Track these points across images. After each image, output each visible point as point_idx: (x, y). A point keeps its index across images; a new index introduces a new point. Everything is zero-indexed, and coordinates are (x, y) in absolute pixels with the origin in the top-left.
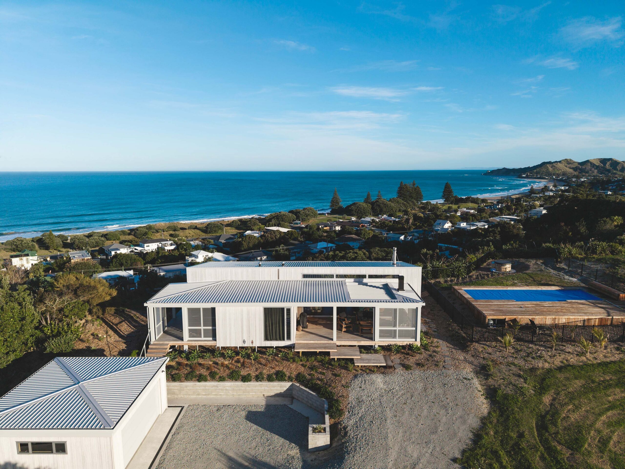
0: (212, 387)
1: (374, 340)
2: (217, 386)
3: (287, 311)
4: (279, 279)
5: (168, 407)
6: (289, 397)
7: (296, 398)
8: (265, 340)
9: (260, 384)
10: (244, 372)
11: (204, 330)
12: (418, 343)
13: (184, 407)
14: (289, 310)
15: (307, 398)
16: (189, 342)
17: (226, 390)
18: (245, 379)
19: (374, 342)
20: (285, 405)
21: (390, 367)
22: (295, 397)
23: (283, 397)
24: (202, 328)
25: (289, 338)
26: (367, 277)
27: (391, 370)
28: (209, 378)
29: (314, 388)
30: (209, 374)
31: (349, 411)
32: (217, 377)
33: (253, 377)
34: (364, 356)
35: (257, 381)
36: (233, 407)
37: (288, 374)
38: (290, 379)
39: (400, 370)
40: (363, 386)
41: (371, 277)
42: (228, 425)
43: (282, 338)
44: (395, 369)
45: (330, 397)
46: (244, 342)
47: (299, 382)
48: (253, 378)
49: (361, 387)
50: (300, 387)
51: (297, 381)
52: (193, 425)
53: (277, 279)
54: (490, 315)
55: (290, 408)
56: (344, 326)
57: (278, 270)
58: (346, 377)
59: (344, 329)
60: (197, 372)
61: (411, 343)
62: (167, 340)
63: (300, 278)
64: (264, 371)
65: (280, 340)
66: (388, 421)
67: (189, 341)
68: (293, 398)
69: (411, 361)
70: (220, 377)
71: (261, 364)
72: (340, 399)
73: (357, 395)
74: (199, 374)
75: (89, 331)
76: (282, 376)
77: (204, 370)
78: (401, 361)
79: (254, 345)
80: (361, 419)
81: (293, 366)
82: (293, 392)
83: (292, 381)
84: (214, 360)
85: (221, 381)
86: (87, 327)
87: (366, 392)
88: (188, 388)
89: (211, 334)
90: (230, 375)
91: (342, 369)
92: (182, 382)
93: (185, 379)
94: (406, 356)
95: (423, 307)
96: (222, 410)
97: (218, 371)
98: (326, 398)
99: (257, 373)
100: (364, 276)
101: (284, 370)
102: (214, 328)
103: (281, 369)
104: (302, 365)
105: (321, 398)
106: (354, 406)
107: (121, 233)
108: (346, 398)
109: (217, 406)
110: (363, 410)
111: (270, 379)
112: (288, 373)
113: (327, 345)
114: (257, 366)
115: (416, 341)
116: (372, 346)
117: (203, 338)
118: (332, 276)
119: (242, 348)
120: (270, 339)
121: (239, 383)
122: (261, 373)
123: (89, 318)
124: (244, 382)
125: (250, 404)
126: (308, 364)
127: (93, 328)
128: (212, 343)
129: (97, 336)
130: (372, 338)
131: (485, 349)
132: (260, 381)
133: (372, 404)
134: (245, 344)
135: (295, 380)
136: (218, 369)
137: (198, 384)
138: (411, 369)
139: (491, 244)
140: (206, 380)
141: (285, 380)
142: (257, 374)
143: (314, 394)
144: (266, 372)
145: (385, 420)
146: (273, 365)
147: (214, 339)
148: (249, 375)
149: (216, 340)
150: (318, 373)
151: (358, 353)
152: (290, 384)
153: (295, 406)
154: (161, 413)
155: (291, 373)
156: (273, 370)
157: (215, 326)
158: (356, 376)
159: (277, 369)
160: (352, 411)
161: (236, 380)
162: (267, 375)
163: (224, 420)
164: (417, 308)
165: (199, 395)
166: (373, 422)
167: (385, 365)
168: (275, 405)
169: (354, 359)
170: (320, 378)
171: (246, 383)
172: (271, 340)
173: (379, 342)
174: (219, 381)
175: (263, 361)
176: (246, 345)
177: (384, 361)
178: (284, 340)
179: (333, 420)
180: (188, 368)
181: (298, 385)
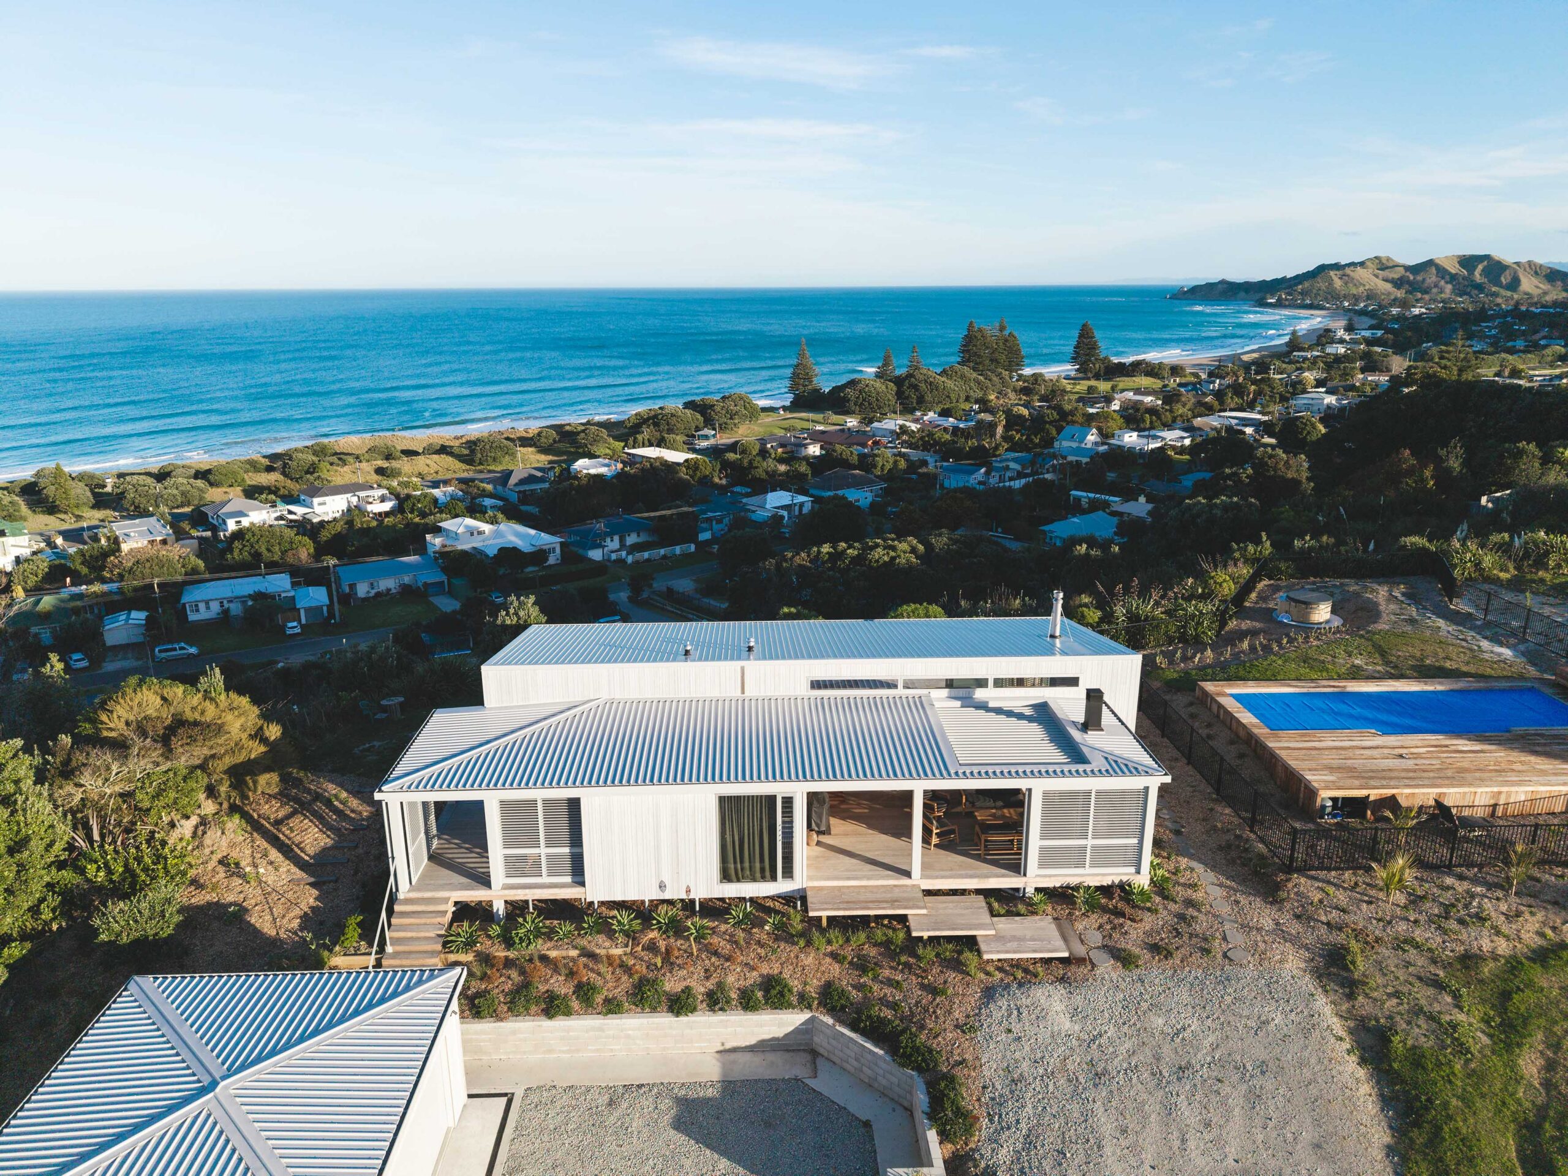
0: (587, 1032)
1: (1025, 875)
2: (601, 1029)
3: (783, 803)
4: (743, 692)
5: (470, 1096)
6: (804, 1050)
7: (826, 1054)
8: (721, 882)
9: (722, 1021)
10: (672, 984)
11: (548, 856)
12: (1143, 881)
13: (513, 1094)
14: (788, 802)
15: (857, 1060)
16: (507, 892)
17: (628, 1037)
18: (679, 1005)
19: (1024, 879)
20: (797, 1080)
21: (1081, 961)
22: (822, 1051)
23: (788, 1051)
24: (543, 851)
25: (788, 872)
26: (991, 683)
27: (1083, 970)
28: (575, 1004)
29: (876, 1031)
30: (574, 993)
31: (989, 1114)
32: (599, 999)
33: (700, 997)
34: (1005, 925)
35: (714, 1011)
36: (653, 1093)
37: (796, 985)
38: (804, 1001)
39: (1107, 967)
40: (1016, 1028)
41: (999, 683)
42: (648, 1159)
43: (768, 873)
44: (1093, 966)
45: (928, 1065)
46: (662, 886)
47: (832, 1011)
48: (702, 1002)
49: (1010, 1031)
50: (837, 1027)
51: (825, 1006)
52: (550, 1162)
53: (738, 693)
54: (1327, 788)
55: (814, 1091)
56: (935, 831)
57: (743, 669)
58: (964, 995)
59: (935, 840)
60: (540, 987)
61: (1125, 879)
62: (443, 887)
63: (803, 690)
64: (731, 979)
65: (763, 878)
66: (1108, 1150)
67: (507, 887)
68: (814, 1054)
69: (1133, 937)
70: (607, 1001)
71: (716, 953)
72: (958, 1072)
73: (1004, 1057)
74: (548, 991)
75: (212, 853)
76: (781, 994)
77: (560, 978)
78: (1104, 937)
79: (692, 896)
80: (1030, 1144)
81: (809, 960)
82: (816, 1039)
83: (809, 1007)
84: (583, 942)
85: (611, 1012)
86: (208, 841)
87: (1027, 1048)
88: (522, 1036)
89: (567, 865)
90: (634, 995)
91: (947, 967)
92: (501, 1020)
93: (509, 1009)
94: (1116, 921)
95: (1163, 789)
96: (625, 1105)
97: (599, 982)
98: (919, 1069)
99: (710, 985)
100: (981, 683)
101: (786, 975)
102: (576, 850)
103: (776, 972)
104: (834, 956)
105: (903, 1066)
106: (1001, 1096)
107: (248, 466)
108: (974, 1069)
109: (609, 1088)
110: (1029, 1109)
111: (747, 1003)
112: (796, 982)
113: (897, 894)
114: (707, 962)
115: (1138, 872)
116: (1017, 890)
117: (545, 879)
118: (891, 685)
119: (656, 904)
120: (733, 877)
121: (665, 1021)
122: (720, 985)
123: (209, 807)
124: (678, 1014)
125: (698, 1080)
126: (848, 952)
127: (224, 843)
128: (571, 893)
129: (237, 864)
130: (1017, 867)
131: (1328, 895)
132: (721, 1009)
133: (1051, 1088)
134: (663, 891)
135: (819, 1004)
136: (599, 974)
137: (546, 1024)
138: (1137, 966)
139: (1264, 538)
140: (568, 1013)
141: (790, 1006)
142: (711, 987)
143: (881, 1052)
144: (734, 979)
145: (1099, 1147)
146: (751, 958)
147: (578, 879)
148: (687, 990)
149: (583, 884)
150: (882, 982)
151: (986, 917)
152: (806, 1015)
153: (824, 1084)
154: (451, 1125)
155: (805, 984)
156: (755, 973)
157: (581, 846)
158: (989, 994)
159: (765, 969)
160: (1000, 1116)
161: (654, 1010)
162: (739, 989)
163: (635, 1140)
164: (1147, 789)
165: (550, 1051)
166: (1065, 1155)
167: (1066, 955)
168: (769, 1082)
169: (979, 939)
170: (891, 999)
171: (683, 1019)
172: (738, 881)
173: (1038, 879)
174: (607, 1014)
175: (725, 947)
176: (667, 896)
177: (1060, 943)
178: (774, 878)
179: (949, 1146)
180: (514, 974)
181: (829, 1021)
